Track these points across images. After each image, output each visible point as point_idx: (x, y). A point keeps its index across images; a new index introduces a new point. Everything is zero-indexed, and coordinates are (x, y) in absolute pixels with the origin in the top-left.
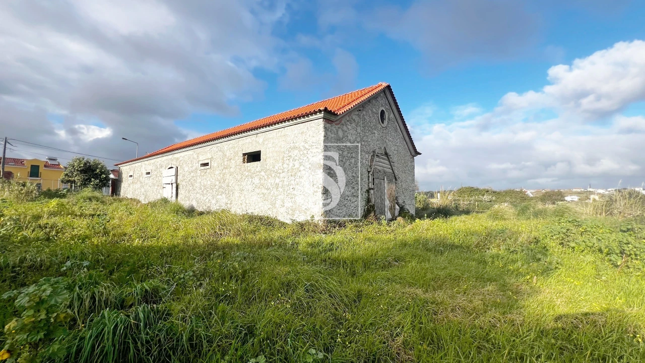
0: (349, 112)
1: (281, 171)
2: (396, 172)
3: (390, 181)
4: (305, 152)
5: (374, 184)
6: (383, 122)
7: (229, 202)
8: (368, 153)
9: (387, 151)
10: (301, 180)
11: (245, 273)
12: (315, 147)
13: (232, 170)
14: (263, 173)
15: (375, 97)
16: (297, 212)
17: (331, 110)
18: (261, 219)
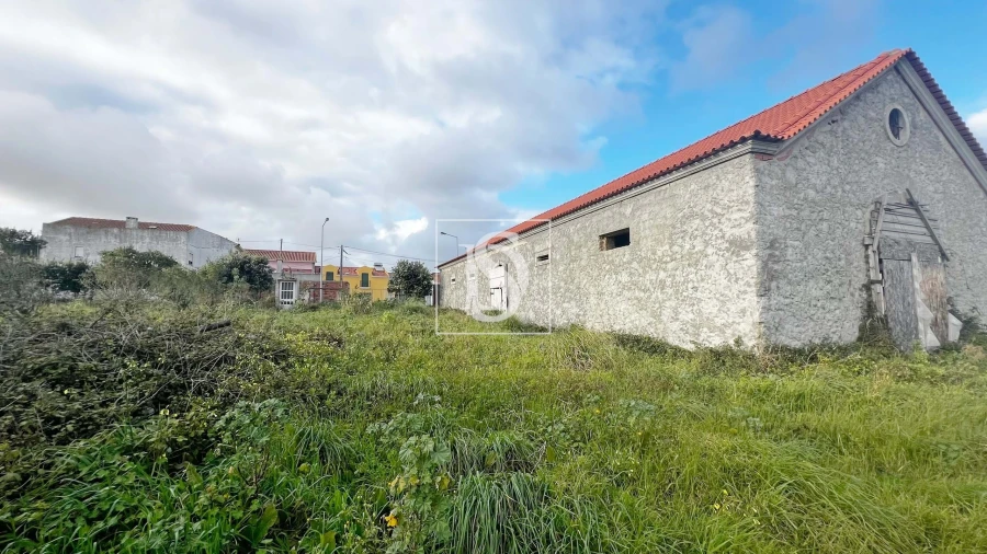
0: (810, 131)
1: (669, 259)
2: (944, 241)
3: (927, 263)
4: (715, 220)
5: (881, 272)
6: (896, 135)
7: (582, 313)
8: (862, 206)
9: (916, 197)
10: (709, 272)
11: (646, 436)
12: (735, 208)
13: (583, 263)
14: (635, 265)
15: (872, 87)
16: (705, 329)
17: (769, 135)
18: (637, 340)
